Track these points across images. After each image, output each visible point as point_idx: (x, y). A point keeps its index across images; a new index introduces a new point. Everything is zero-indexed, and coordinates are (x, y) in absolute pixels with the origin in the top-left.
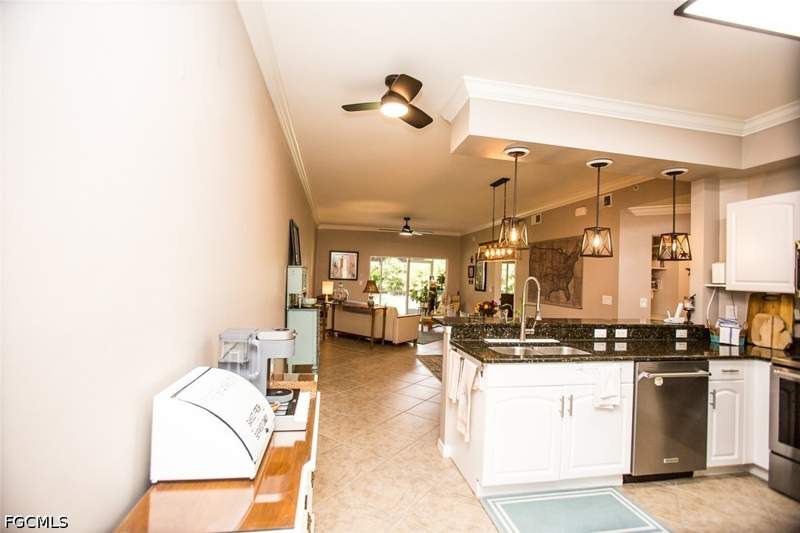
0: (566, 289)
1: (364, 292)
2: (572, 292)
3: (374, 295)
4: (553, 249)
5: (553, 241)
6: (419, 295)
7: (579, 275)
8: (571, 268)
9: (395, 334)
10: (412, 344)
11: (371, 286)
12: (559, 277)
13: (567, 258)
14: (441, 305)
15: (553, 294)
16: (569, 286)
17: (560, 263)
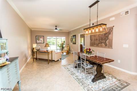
0: (105, 43)
1: (45, 47)
2: (108, 44)
3: (48, 47)
6: (60, 46)
9: (55, 58)
10: (60, 60)
11: (47, 45)
12: (102, 39)
14: (65, 48)
15: (100, 44)
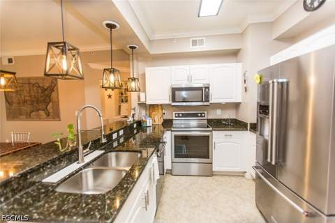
0: (46, 110)
2: (51, 111)
4: (29, 83)
5: (29, 79)
7: (56, 100)
8: (49, 96)
12: (38, 102)
13: (44, 90)
15: (34, 113)
16: (48, 107)
17: (38, 93)
